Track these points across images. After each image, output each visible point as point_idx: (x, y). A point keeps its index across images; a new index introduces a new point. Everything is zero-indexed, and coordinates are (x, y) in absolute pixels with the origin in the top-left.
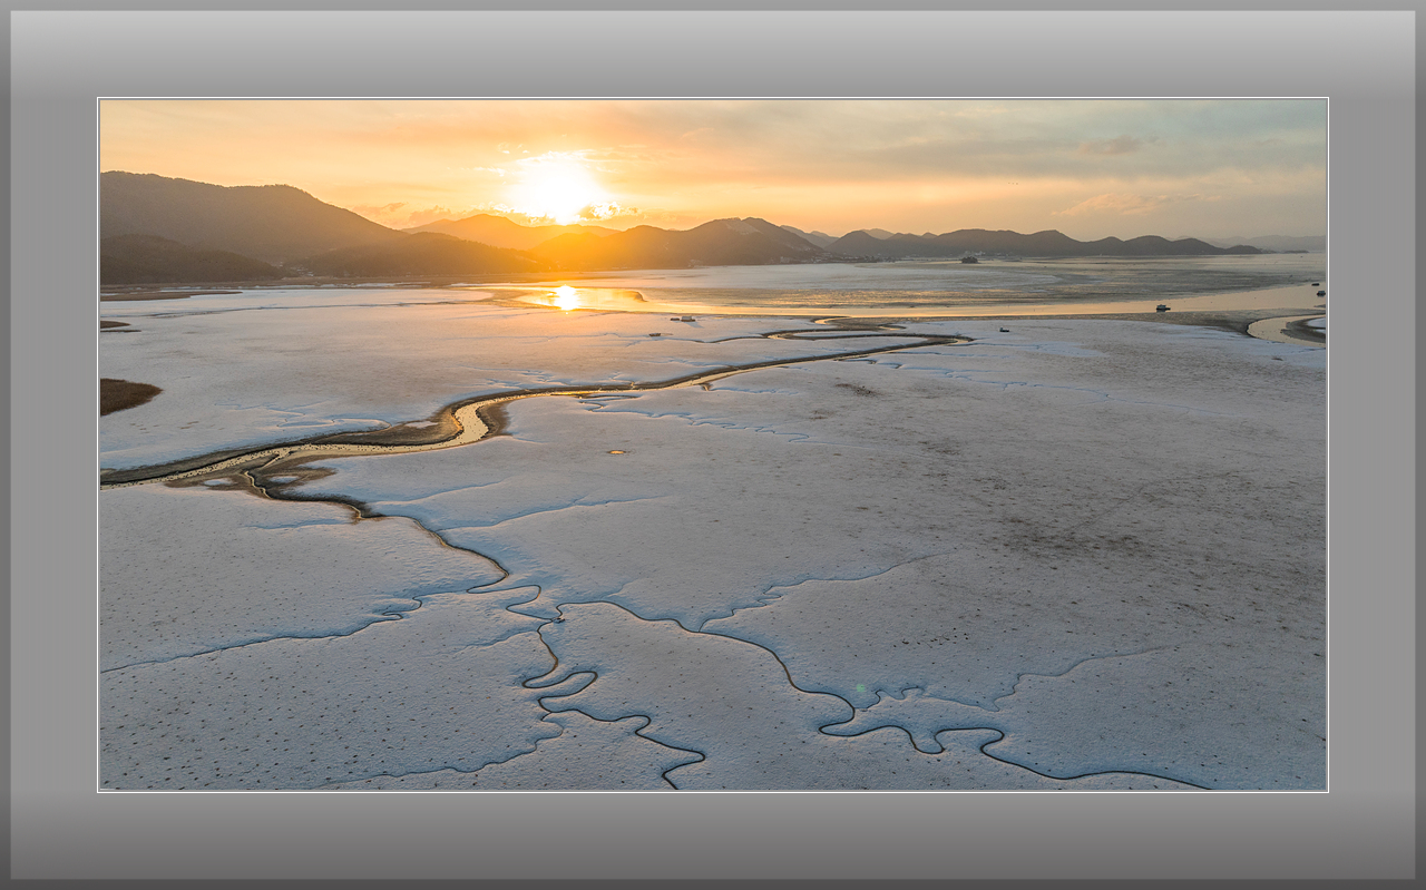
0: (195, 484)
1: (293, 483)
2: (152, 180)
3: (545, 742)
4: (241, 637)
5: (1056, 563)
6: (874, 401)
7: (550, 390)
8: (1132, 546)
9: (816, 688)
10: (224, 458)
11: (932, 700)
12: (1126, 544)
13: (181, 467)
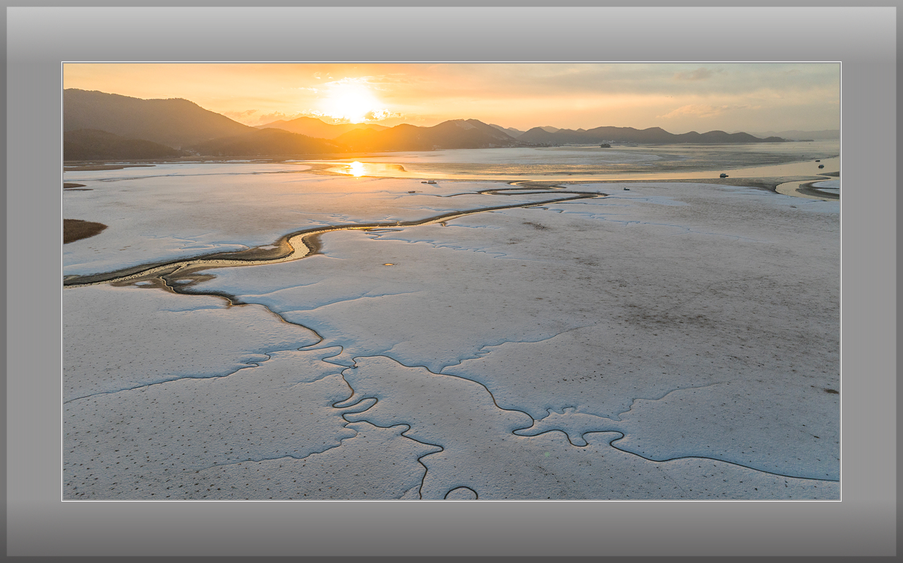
2: (97, 95)
5: (656, 332)
8: (703, 321)
9: (511, 407)
11: (581, 414)
12: (699, 320)
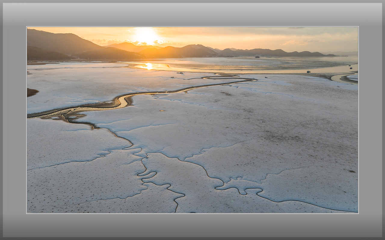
0: (49, 118)
1: (75, 118)
3: (143, 191)
4: (62, 161)
5: (278, 143)
6: (231, 97)
7: (144, 93)
8: (298, 139)
9: (214, 177)
10: (56, 111)
11: (244, 181)
12: (296, 138)
13: (45, 113)
